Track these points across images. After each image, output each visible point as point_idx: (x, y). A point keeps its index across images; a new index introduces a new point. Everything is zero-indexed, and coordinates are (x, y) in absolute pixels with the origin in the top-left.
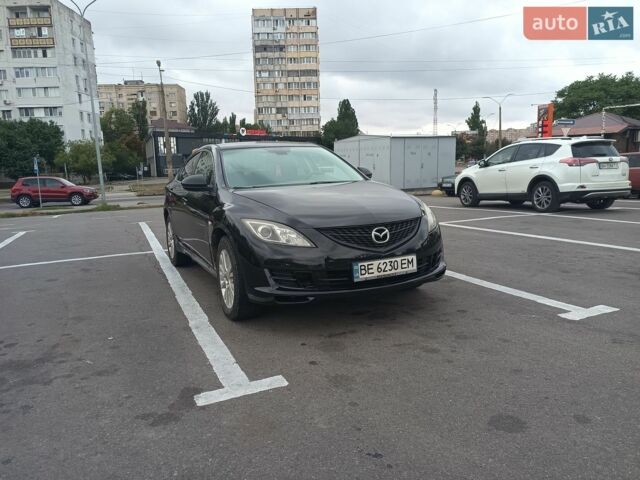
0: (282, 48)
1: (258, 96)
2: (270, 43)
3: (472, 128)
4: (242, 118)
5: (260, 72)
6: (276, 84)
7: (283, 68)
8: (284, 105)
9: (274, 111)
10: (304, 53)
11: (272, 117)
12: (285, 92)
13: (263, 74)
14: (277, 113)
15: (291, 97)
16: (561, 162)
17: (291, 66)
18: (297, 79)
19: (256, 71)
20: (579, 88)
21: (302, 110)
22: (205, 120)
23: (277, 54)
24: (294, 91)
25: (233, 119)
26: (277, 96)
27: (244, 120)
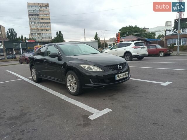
0: (38, 15)
1: (31, 30)
2: (34, 14)
3: (96, 40)
4: (25, 37)
5: (31, 22)
6: (37, 26)
7: (39, 21)
8: (40, 33)
9: (37, 34)
10: (45, 17)
11: (36, 36)
12: (40, 28)
13: (32, 23)
14: (38, 35)
15: (42, 30)
16: (132, 47)
17: (41, 21)
18: (44, 25)
19: (30, 22)
20: (124, 29)
21: (46, 34)
22: (13, 37)
23: (37, 17)
24: (43, 28)
25: (22, 37)
26: (38, 30)
27: (26, 37)
